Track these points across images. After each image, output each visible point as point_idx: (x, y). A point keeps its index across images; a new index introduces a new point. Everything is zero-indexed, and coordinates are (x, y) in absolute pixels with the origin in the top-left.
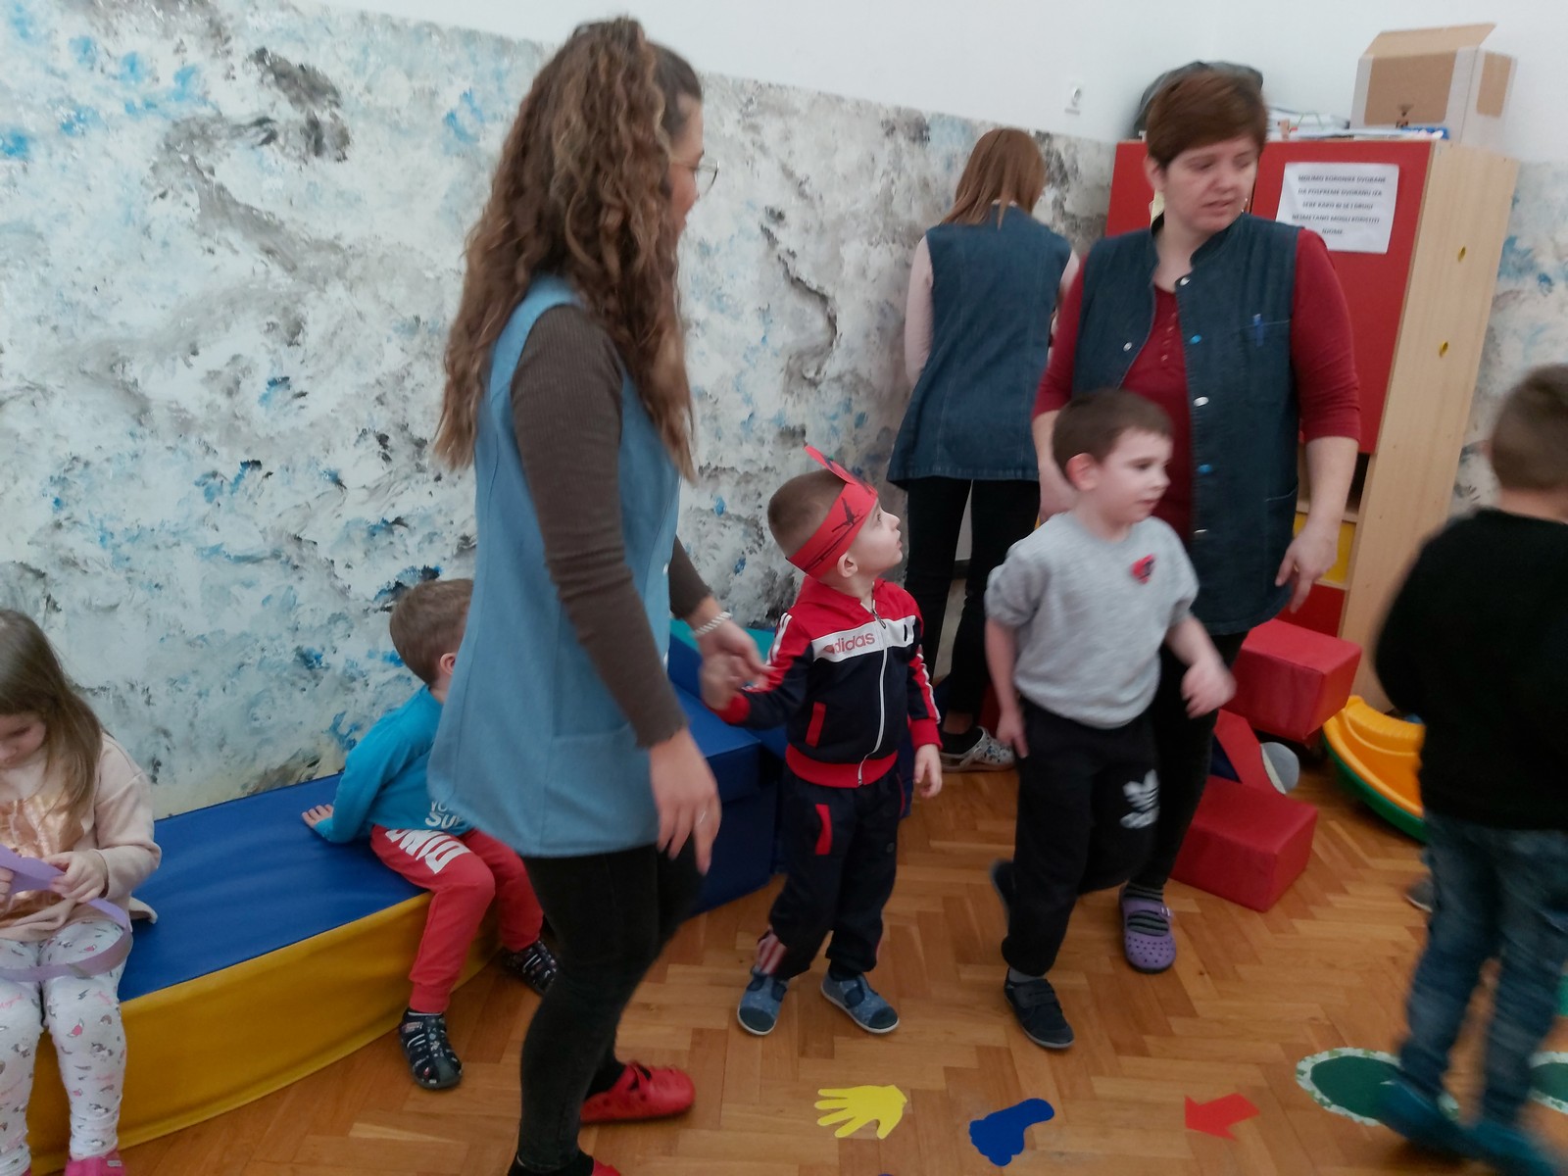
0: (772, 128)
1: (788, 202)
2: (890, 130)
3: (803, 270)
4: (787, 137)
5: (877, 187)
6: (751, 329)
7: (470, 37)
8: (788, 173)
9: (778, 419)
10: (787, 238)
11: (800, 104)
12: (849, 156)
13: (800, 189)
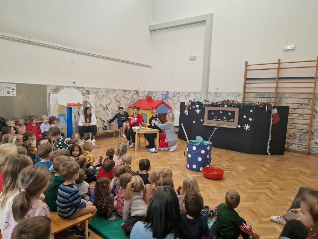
0: (115, 92)
1: (116, 96)
2: (123, 91)
3: (118, 100)
4: (116, 92)
5: (123, 95)
6: (114, 104)
7: (96, 88)
8: (116, 94)
9: (117, 110)
10: (116, 98)
11: (117, 90)
12: (121, 93)
13: (117, 95)
